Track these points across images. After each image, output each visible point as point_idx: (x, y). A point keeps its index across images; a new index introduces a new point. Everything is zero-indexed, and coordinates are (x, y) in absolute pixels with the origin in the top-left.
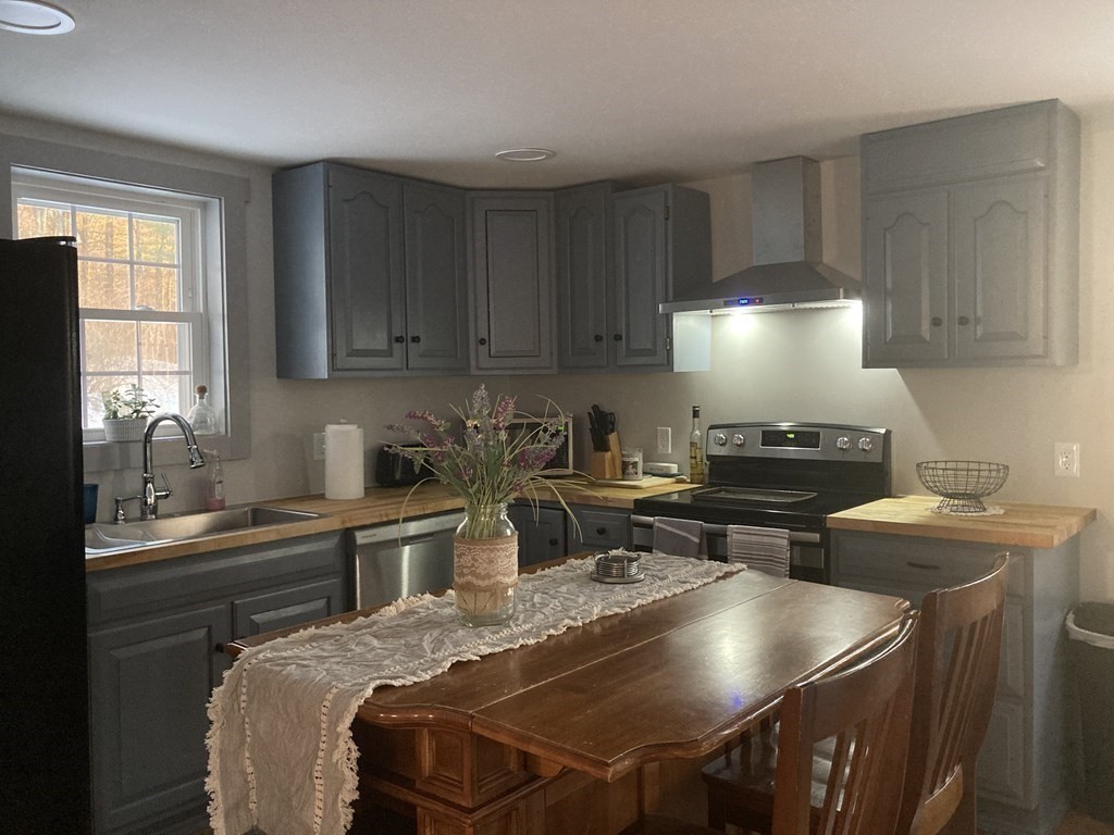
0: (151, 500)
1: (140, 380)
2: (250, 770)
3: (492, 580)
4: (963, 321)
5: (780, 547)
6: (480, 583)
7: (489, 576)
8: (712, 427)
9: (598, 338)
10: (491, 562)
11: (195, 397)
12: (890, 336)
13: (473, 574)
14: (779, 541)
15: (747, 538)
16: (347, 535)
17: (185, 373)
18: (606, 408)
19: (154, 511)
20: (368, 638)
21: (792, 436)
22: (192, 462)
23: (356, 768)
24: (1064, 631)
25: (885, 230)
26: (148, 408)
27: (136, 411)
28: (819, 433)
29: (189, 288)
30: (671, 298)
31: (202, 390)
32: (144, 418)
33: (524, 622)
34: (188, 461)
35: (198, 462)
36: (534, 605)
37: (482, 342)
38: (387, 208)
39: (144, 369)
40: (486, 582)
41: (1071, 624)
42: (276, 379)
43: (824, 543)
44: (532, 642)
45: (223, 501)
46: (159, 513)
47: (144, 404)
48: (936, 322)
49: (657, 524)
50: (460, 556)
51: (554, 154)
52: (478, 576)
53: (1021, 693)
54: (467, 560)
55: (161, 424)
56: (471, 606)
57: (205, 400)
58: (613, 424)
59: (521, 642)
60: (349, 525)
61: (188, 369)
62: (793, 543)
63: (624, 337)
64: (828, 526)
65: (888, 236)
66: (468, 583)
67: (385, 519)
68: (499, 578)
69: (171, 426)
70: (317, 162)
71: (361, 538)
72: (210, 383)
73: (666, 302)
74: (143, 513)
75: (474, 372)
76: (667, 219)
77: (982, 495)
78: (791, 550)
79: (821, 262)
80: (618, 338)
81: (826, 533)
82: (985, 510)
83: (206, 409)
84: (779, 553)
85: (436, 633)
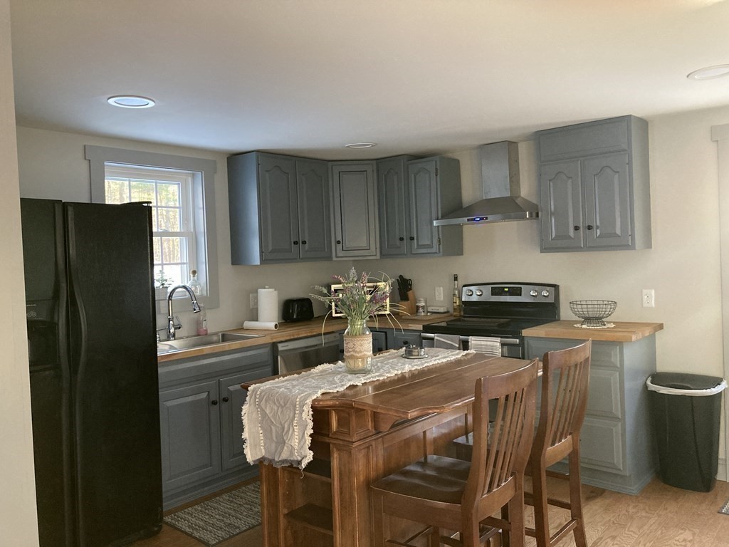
0: (172, 330)
1: (162, 268)
2: (261, 432)
3: (362, 354)
4: (590, 228)
5: (496, 346)
6: (357, 355)
7: (361, 352)
8: (465, 286)
9: (401, 239)
10: (362, 345)
11: (190, 276)
12: (554, 236)
13: (354, 351)
14: (495, 344)
15: (479, 342)
16: (274, 345)
17: (184, 264)
18: (407, 277)
19: (174, 336)
20: (310, 379)
21: (507, 290)
22: (195, 310)
23: (312, 419)
24: (646, 386)
25: (550, 181)
26: (168, 282)
27: (163, 284)
28: (521, 288)
29: (185, 219)
30: (440, 217)
31: (194, 272)
32: (167, 288)
33: (376, 372)
34: (192, 309)
35: (197, 309)
36: (378, 367)
37: (339, 242)
38: (288, 174)
39: (164, 262)
40: (360, 354)
41: (649, 382)
42: (231, 266)
43: (522, 344)
44: (381, 378)
45: (206, 330)
46: (176, 336)
47: (166, 280)
48: (577, 228)
49: (436, 338)
50: (347, 344)
51: (376, 144)
52: (356, 352)
53: (620, 417)
54: (351, 345)
55: (177, 290)
56: (352, 366)
57: (196, 278)
58: (411, 285)
59: (377, 378)
60: (274, 340)
61: (185, 261)
62: (503, 345)
63: (415, 238)
64: (523, 335)
65: (551, 184)
66: (352, 355)
67: (292, 338)
68: (365, 352)
69: (182, 291)
70: (253, 151)
71: (281, 347)
72: (197, 268)
73: (438, 219)
74: (168, 337)
75: (334, 259)
76: (437, 175)
77: (603, 317)
78: (502, 348)
79: (520, 196)
80: (412, 239)
81: (522, 339)
82: (605, 325)
83: (196, 282)
84: (496, 350)
85: (339, 376)
